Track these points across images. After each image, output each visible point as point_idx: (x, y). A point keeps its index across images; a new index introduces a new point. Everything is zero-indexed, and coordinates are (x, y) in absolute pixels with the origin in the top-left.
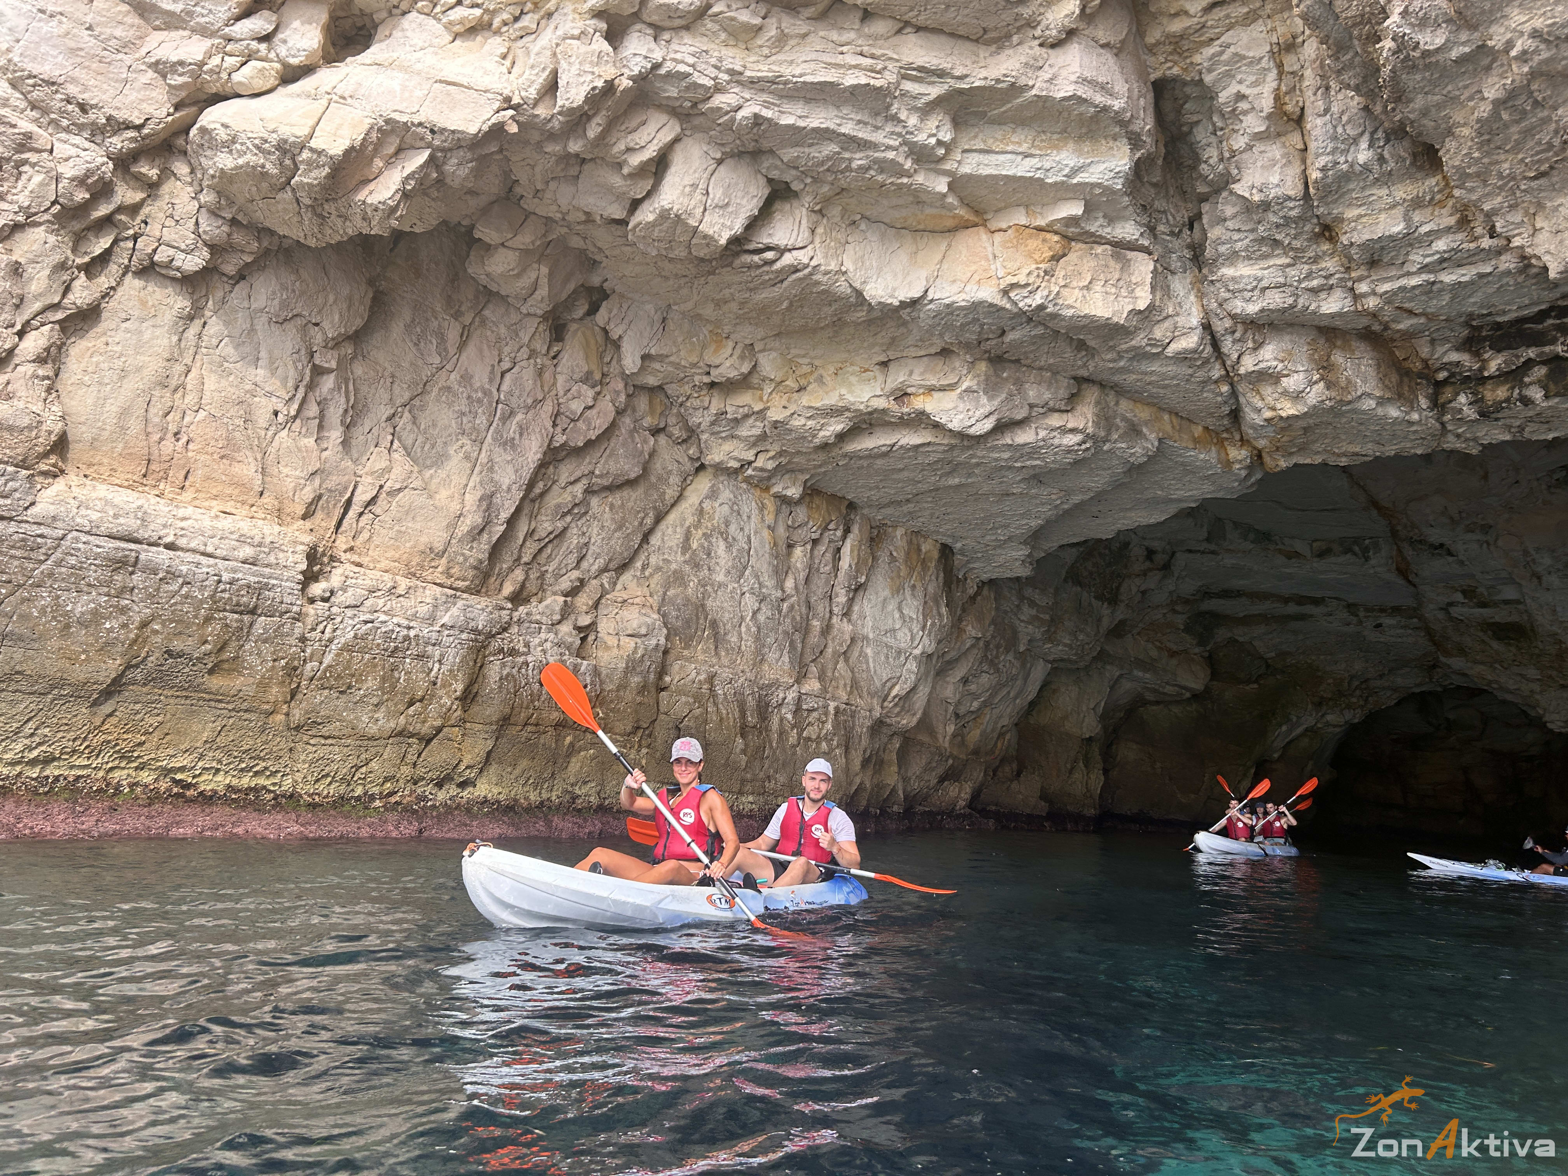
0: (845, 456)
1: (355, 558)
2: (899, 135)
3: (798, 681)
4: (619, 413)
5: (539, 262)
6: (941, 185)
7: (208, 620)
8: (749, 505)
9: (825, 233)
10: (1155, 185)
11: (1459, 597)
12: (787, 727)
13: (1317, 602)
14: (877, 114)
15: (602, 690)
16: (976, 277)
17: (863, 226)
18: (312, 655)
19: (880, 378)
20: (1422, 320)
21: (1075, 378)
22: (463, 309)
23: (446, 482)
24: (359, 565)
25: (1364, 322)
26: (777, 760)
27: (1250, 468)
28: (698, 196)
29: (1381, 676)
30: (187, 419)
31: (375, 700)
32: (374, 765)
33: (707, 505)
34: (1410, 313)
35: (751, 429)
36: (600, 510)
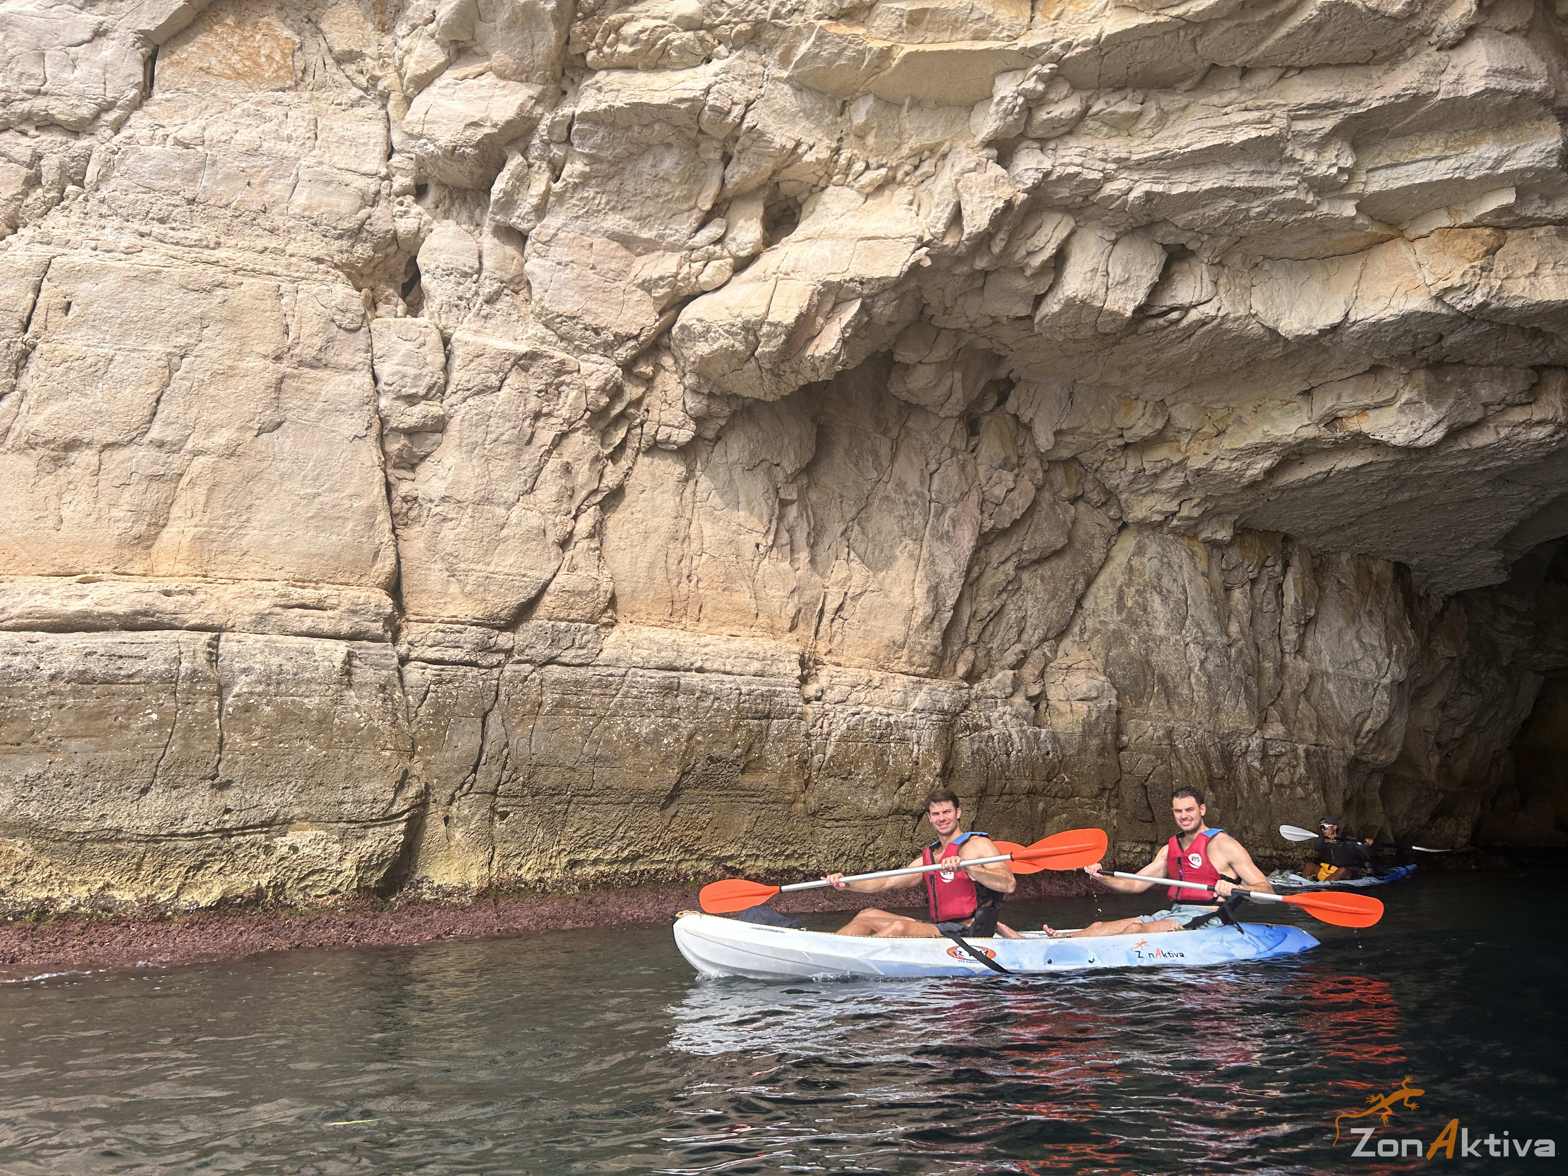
0: (1276, 490)
1: (835, 659)
2: (1297, 174)
3: (1260, 727)
4: (1039, 489)
5: (952, 369)
6: (1349, 210)
7: (736, 727)
8: (1179, 555)
9: (1229, 282)
12: (1256, 775)
14: (1270, 161)
15: (1064, 755)
16: (1402, 290)
17: (1267, 267)
18: (817, 748)
19: (1306, 408)
21: (1533, 367)
22: (890, 425)
23: (896, 581)
24: (838, 665)
26: (1251, 810)
28: (1099, 279)
30: (695, 563)
31: (872, 783)
33: (1136, 562)
35: (1172, 481)
36: (1032, 583)
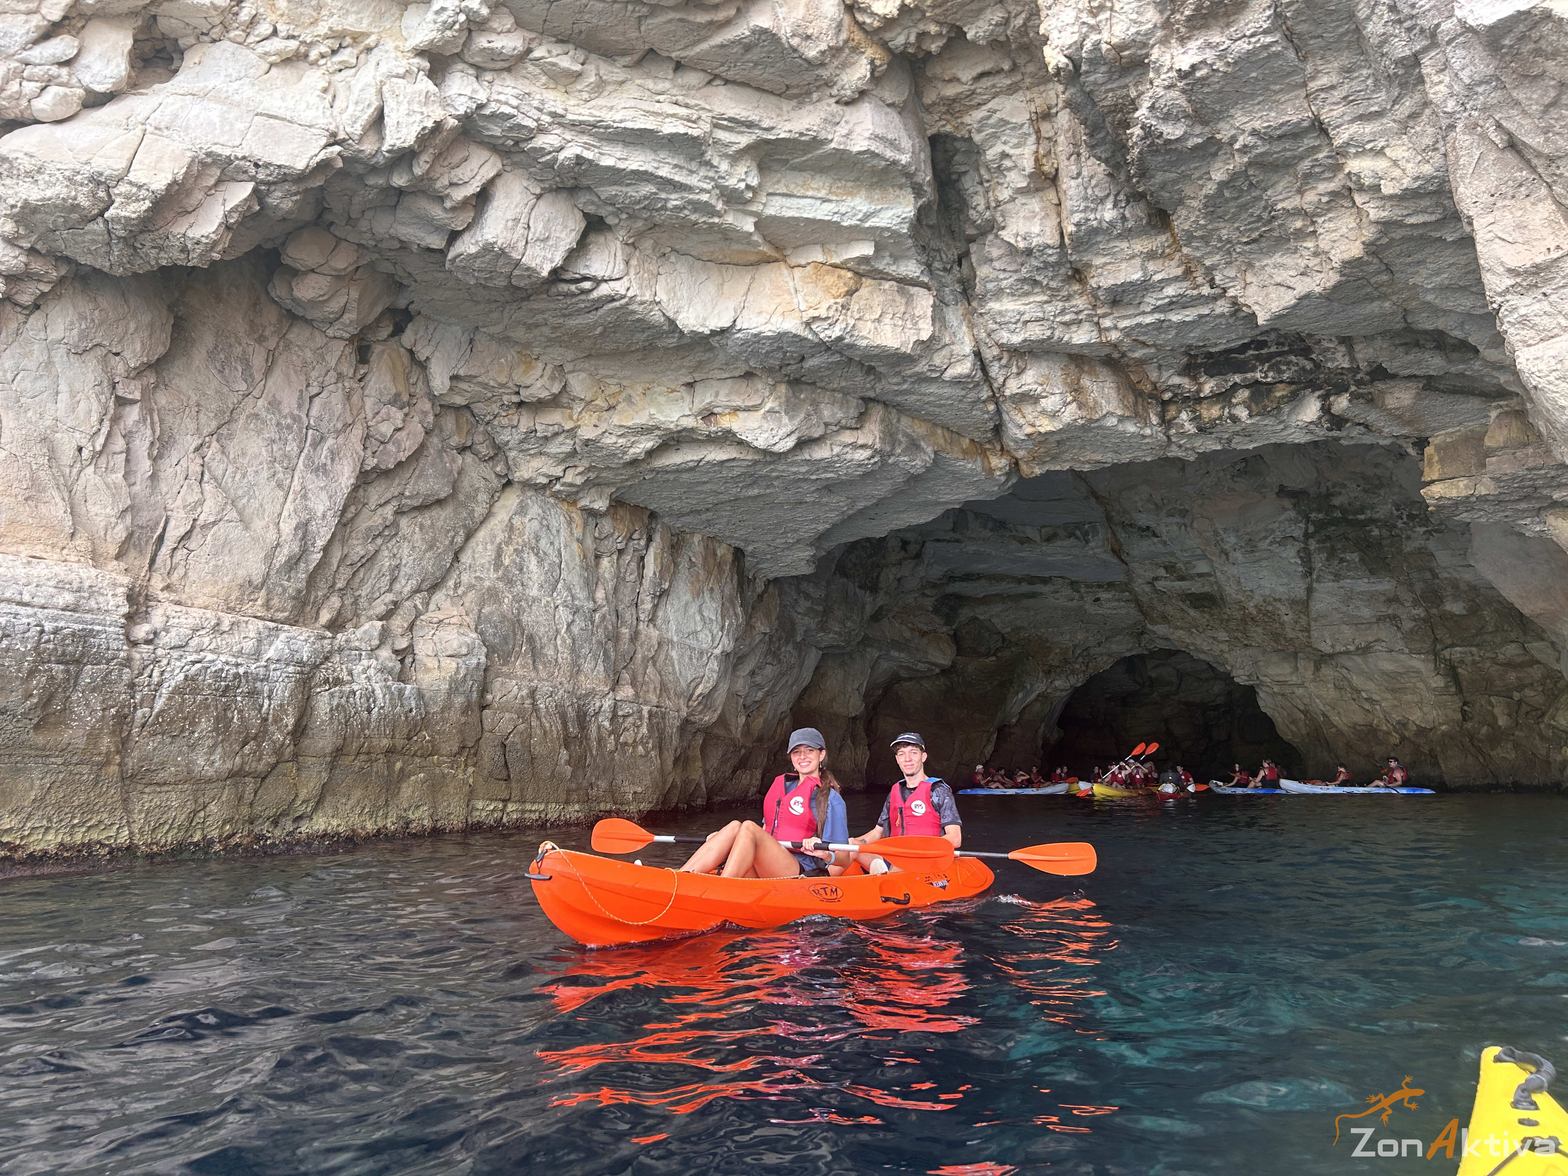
0: (652, 470)
1: (173, 596)
2: (712, 179)
3: (613, 689)
4: (428, 433)
5: (349, 286)
6: (748, 225)
7: (32, 673)
8: (557, 519)
9: (639, 265)
10: (931, 227)
11: (1162, 572)
12: (605, 734)
13: (1045, 581)
14: (692, 159)
15: (427, 713)
16: (780, 310)
17: (673, 259)
18: (142, 700)
19: (688, 399)
20: (1153, 350)
21: (863, 399)
22: (267, 333)
23: (259, 512)
24: (178, 603)
25: (1107, 350)
26: (598, 767)
27: (1008, 474)
28: (520, 230)
29: (1099, 644)
31: (210, 742)
32: (213, 807)
33: (517, 521)
34: (1144, 344)
35: (560, 447)
36: (410, 530)
